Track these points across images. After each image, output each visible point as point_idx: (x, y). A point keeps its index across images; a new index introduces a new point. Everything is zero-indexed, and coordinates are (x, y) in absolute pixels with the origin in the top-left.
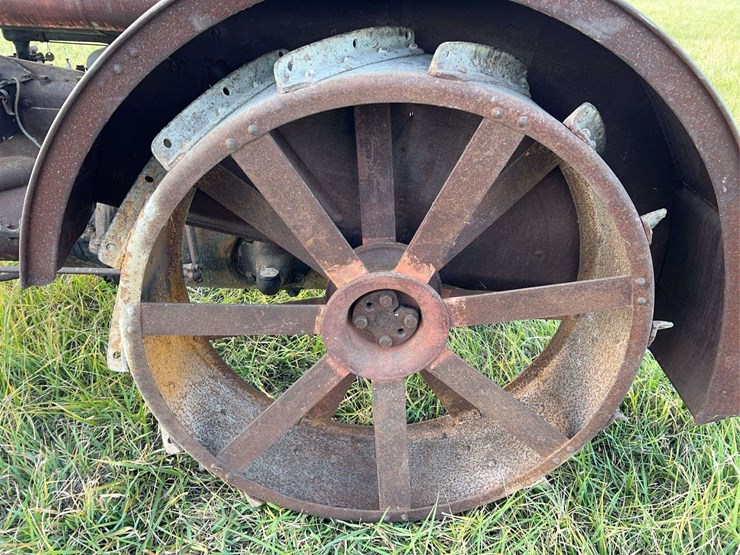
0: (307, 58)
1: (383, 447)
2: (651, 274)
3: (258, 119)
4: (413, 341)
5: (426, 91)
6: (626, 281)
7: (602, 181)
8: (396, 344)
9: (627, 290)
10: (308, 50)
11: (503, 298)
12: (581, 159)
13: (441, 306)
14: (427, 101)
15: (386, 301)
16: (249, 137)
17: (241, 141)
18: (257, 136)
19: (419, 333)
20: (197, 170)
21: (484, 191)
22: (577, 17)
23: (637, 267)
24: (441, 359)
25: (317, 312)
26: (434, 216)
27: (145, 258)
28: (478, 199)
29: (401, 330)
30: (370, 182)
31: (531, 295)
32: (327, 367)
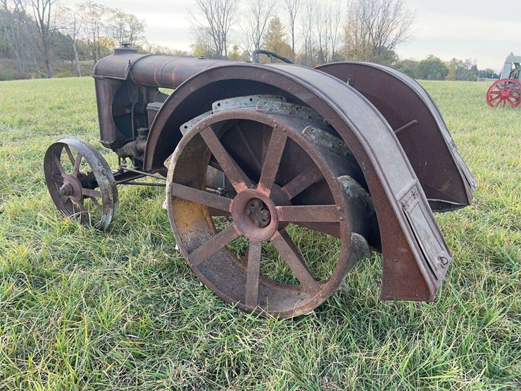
0: (227, 103)
2: (344, 206)
3: (206, 121)
4: (269, 226)
5: (253, 116)
6: (335, 207)
9: (336, 212)
10: (227, 100)
13: (275, 209)
14: (254, 120)
15: (256, 203)
16: (204, 127)
17: (202, 128)
18: (206, 127)
20: (190, 136)
22: (296, 93)
23: (337, 201)
24: (275, 236)
25: (230, 202)
27: (174, 165)
29: (264, 220)
31: (303, 209)
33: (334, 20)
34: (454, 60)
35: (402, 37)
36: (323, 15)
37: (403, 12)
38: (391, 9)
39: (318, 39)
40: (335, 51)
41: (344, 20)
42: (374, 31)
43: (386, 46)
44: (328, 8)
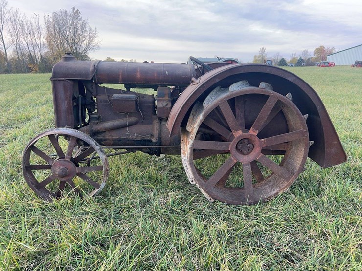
1: (246, 182)
2: (307, 129)
4: (252, 152)
6: (302, 131)
7: (294, 108)
8: (248, 154)
9: (302, 133)
11: (275, 138)
12: (290, 103)
13: (260, 141)
15: (246, 141)
17: (221, 103)
19: (254, 150)
21: (270, 112)
23: (304, 128)
24: (260, 156)
25: (230, 144)
26: (259, 118)
28: (269, 113)
29: (249, 150)
30: (238, 114)
32: (231, 160)
33: (36, 32)
34: (123, 60)
35: (91, 46)
36: (26, 28)
37: (87, 29)
38: (79, 27)
39: (26, 46)
40: (42, 54)
41: (44, 32)
42: (70, 41)
43: (80, 52)
44: (29, 23)
